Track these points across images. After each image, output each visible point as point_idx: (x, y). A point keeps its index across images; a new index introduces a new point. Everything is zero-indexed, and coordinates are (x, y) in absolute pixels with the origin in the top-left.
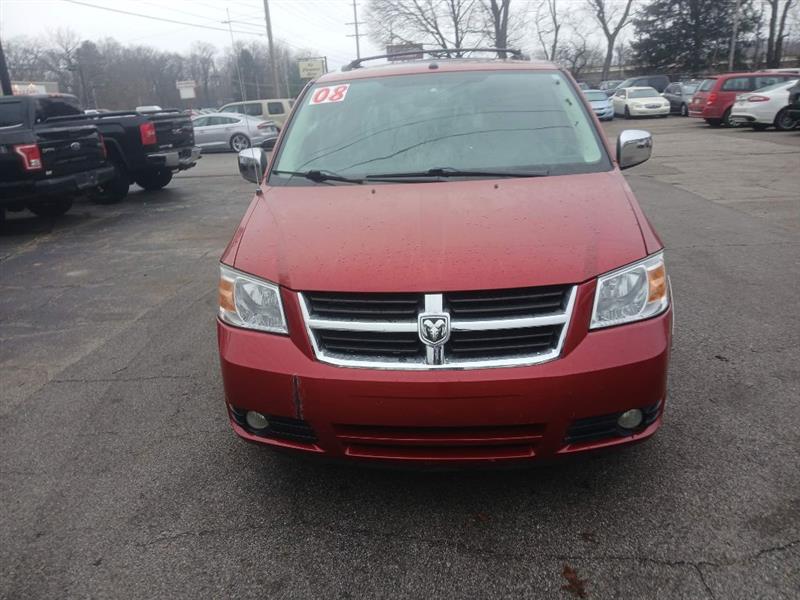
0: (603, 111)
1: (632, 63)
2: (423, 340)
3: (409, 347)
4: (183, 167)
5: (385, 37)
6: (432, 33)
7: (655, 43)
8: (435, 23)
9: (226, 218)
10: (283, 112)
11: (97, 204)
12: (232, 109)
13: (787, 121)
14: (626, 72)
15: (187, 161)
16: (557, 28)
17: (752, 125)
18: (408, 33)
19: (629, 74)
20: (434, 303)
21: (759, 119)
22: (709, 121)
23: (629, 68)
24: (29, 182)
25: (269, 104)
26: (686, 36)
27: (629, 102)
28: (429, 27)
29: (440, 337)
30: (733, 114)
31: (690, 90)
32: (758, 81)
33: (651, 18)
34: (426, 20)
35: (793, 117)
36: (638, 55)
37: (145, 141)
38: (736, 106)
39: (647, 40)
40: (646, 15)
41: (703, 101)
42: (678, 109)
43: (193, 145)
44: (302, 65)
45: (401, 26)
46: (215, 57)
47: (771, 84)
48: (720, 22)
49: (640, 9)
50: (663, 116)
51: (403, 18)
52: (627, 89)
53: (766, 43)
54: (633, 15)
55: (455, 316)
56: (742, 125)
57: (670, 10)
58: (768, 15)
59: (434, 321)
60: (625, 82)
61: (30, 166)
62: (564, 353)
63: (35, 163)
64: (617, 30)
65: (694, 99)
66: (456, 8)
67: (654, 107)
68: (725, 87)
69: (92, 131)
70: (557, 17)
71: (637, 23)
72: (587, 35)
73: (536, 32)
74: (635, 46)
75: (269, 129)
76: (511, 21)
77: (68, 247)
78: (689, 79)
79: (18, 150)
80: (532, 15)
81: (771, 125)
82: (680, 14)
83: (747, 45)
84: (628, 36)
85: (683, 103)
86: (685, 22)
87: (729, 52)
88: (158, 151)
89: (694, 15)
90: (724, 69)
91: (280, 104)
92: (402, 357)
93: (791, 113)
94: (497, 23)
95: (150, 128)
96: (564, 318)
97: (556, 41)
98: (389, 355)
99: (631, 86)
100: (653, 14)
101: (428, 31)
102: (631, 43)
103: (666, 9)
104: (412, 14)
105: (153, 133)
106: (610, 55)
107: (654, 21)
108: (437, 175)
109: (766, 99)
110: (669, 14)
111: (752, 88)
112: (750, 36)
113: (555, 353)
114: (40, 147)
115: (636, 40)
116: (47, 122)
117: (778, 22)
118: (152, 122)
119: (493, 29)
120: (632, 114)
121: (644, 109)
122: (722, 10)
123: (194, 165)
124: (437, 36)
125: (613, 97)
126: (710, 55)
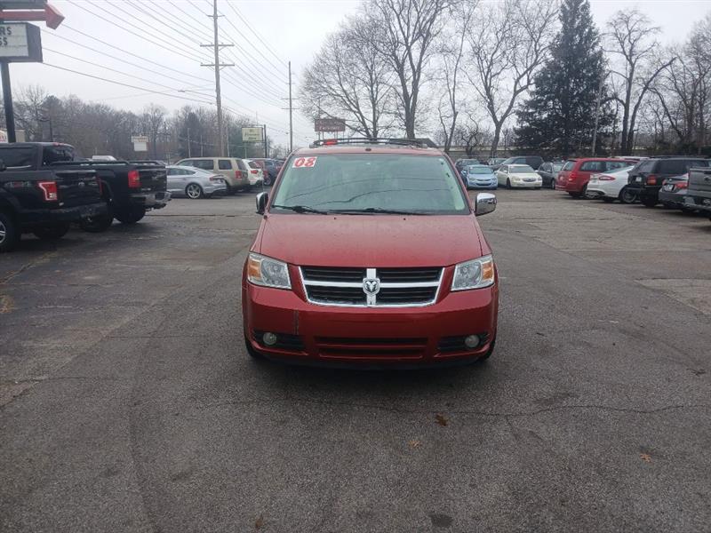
0: (489, 182)
1: (515, 145)
2: (365, 291)
3: (359, 296)
4: (157, 206)
5: (315, 113)
6: (355, 112)
7: (533, 130)
8: (357, 104)
9: (196, 246)
10: (231, 168)
11: (86, 231)
12: (187, 163)
13: (628, 196)
14: (510, 151)
15: (160, 202)
16: (455, 114)
17: (602, 198)
18: (335, 111)
19: (513, 153)
20: (371, 273)
21: (607, 193)
22: (571, 194)
23: (512, 149)
24: (47, 210)
25: (219, 161)
26: (558, 126)
27: (510, 176)
28: (352, 107)
29: (374, 290)
30: (588, 189)
31: (558, 168)
32: (608, 165)
33: (530, 111)
34: (349, 101)
35: (632, 194)
36: (520, 139)
37: (130, 185)
38: (591, 183)
39: (527, 128)
40: (527, 107)
41: (566, 178)
42: (548, 183)
43: (165, 190)
44: (245, 130)
45: (329, 105)
46: (165, 118)
47: (619, 167)
48: (586, 116)
49: (522, 103)
50: (537, 188)
51: (331, 99)
52: (509, 166)
53: (621, 134)
54: (516, 107)
55: (382, 281)
56: (596, 198)
57: (546, 104)
58: (622, 114)
59: (371, 282)
60: (508, 160)
61: (48, 197)
62: (438, 302)
63: (53, 196)
64: (503, 118)
65: (560, 176)
66: (375, 93)
67: (530, 180)
68: (583, 168)
69: (93, 174)
70: (456, 105)
71: (519, 113)
72: (480, 120)
73: (438, 116)
74: (517, 132)
75: (219, 181)
76: (419, 106)
77: (76, 261)
78: (560, 160)
79: (41, 185)
80: (435, 102)
81: (616, 199)
82: (554, 108)
83: (606, 135)
84: (512, 123)
85: (553, 179)
86: (557, 114)
87: (592, 140)
88: (140, 192)
89: (565, 110)
90: (587, 154)
91: (229, 161)
92: (355, 301)
93: (630, 190)
94: (407, 108)
95: (136, 175)
96: (438, 284)
97: (454, 124)
98: (346, 300)
99: (512, 163)
100: (532, 107)
101: (351, 110)
102: (514, 129)
103: (543, 104)
104: (338, 95)
105: (138, 179)
106: (497, 138)
107: (532, 113)
108: (371, 211)
109: (612, 179)
110: (545, 108)
111: (603, 169)
112: (610, 129)
113: (434, 301)
114: (57, 184)
115: (518, 127)
116: (53, 165)
117: (629, 120)
118: (138, 170)
119: (404, 112)
120: (512, 185)
121: (521, 182)
122: (587, 107)
123: (165, 205)
124: (358, 115)
125: (498, 171)
126: (577, 142)
